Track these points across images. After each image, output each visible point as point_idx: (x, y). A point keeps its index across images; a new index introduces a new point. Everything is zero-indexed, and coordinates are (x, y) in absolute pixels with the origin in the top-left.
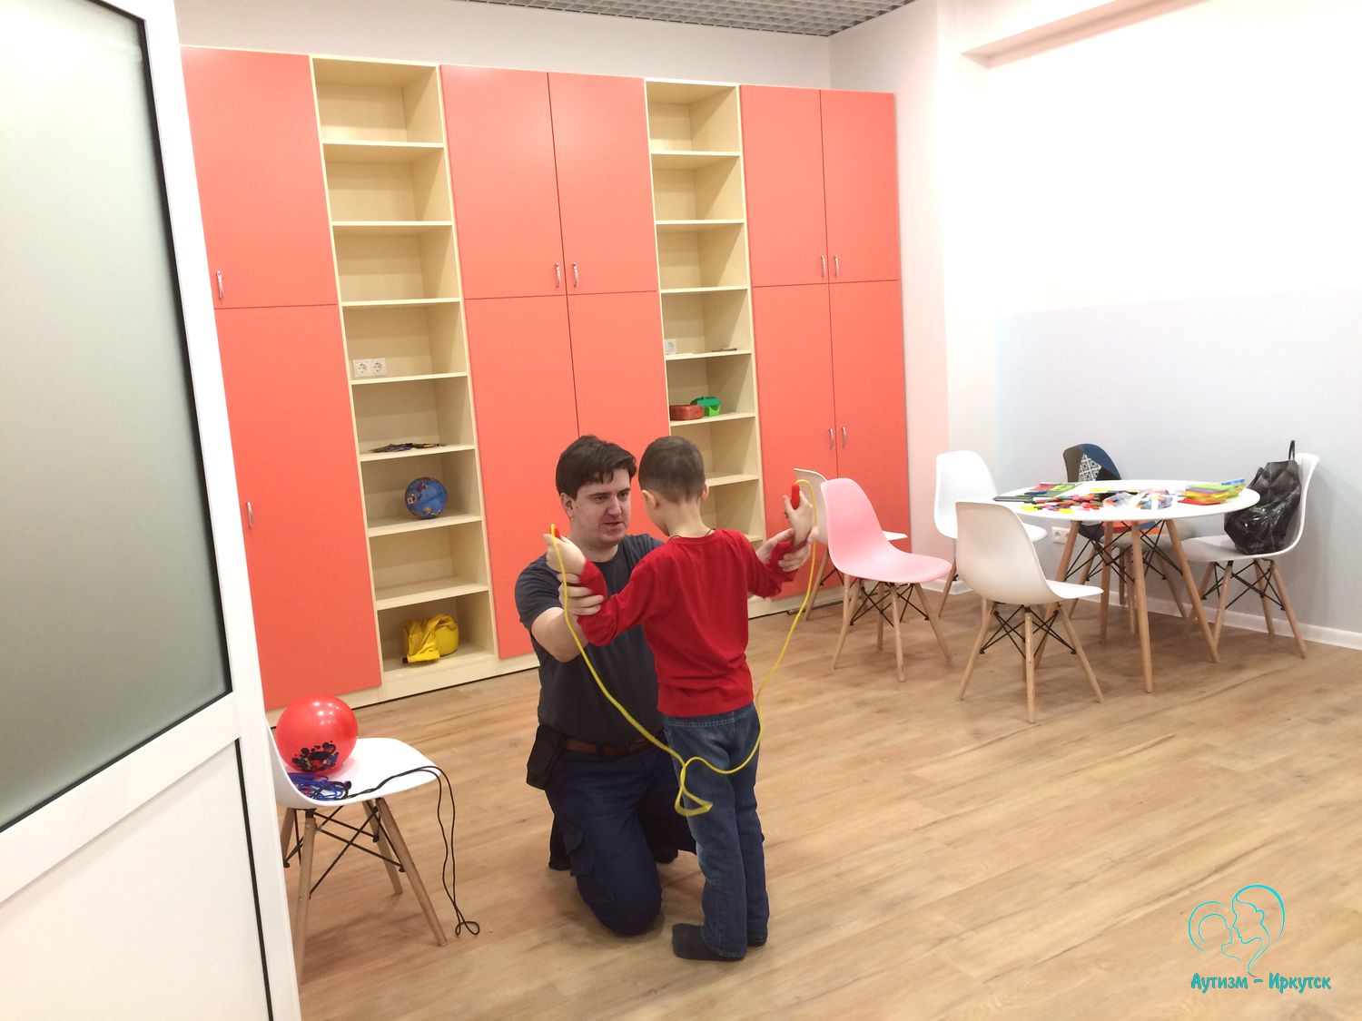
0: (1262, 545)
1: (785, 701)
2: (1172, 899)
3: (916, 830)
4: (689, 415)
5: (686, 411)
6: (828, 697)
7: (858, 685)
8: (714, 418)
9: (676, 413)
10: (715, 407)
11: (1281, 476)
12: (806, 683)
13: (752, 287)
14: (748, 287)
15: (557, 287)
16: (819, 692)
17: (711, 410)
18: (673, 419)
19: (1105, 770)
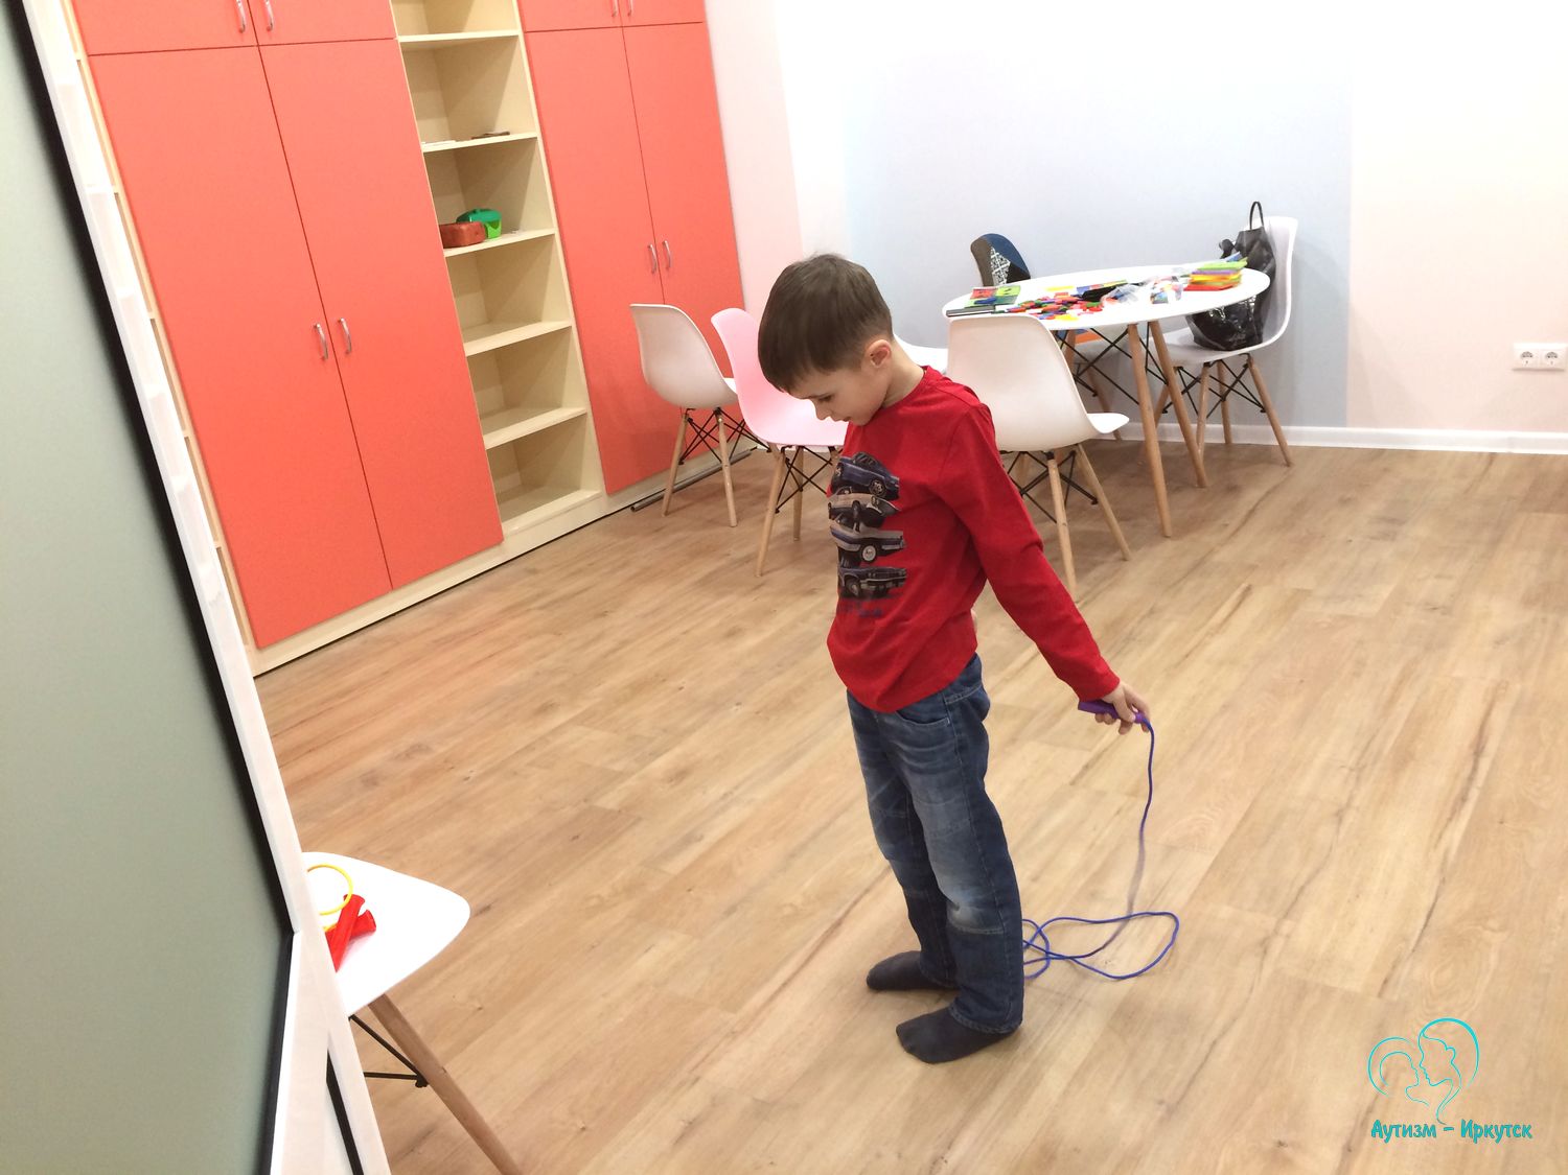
0: (1244, 336)
1: (733, 633)
2: (1469, 807)
3: (1073, 783)
4: (467, 240)
5: (462, 231)
6: (785, 616)
7: (811, 592)
8: (496, 241)
9: (450, 238)
10: (494, 224)
11: (1255, 246)
12: (738, 604)
13: (525, 32)
14: (518, 32)
15: (241, 31)
16: (768, 613)
17: (490, 229)
18: (447, 246)
19: (1218, 646)
